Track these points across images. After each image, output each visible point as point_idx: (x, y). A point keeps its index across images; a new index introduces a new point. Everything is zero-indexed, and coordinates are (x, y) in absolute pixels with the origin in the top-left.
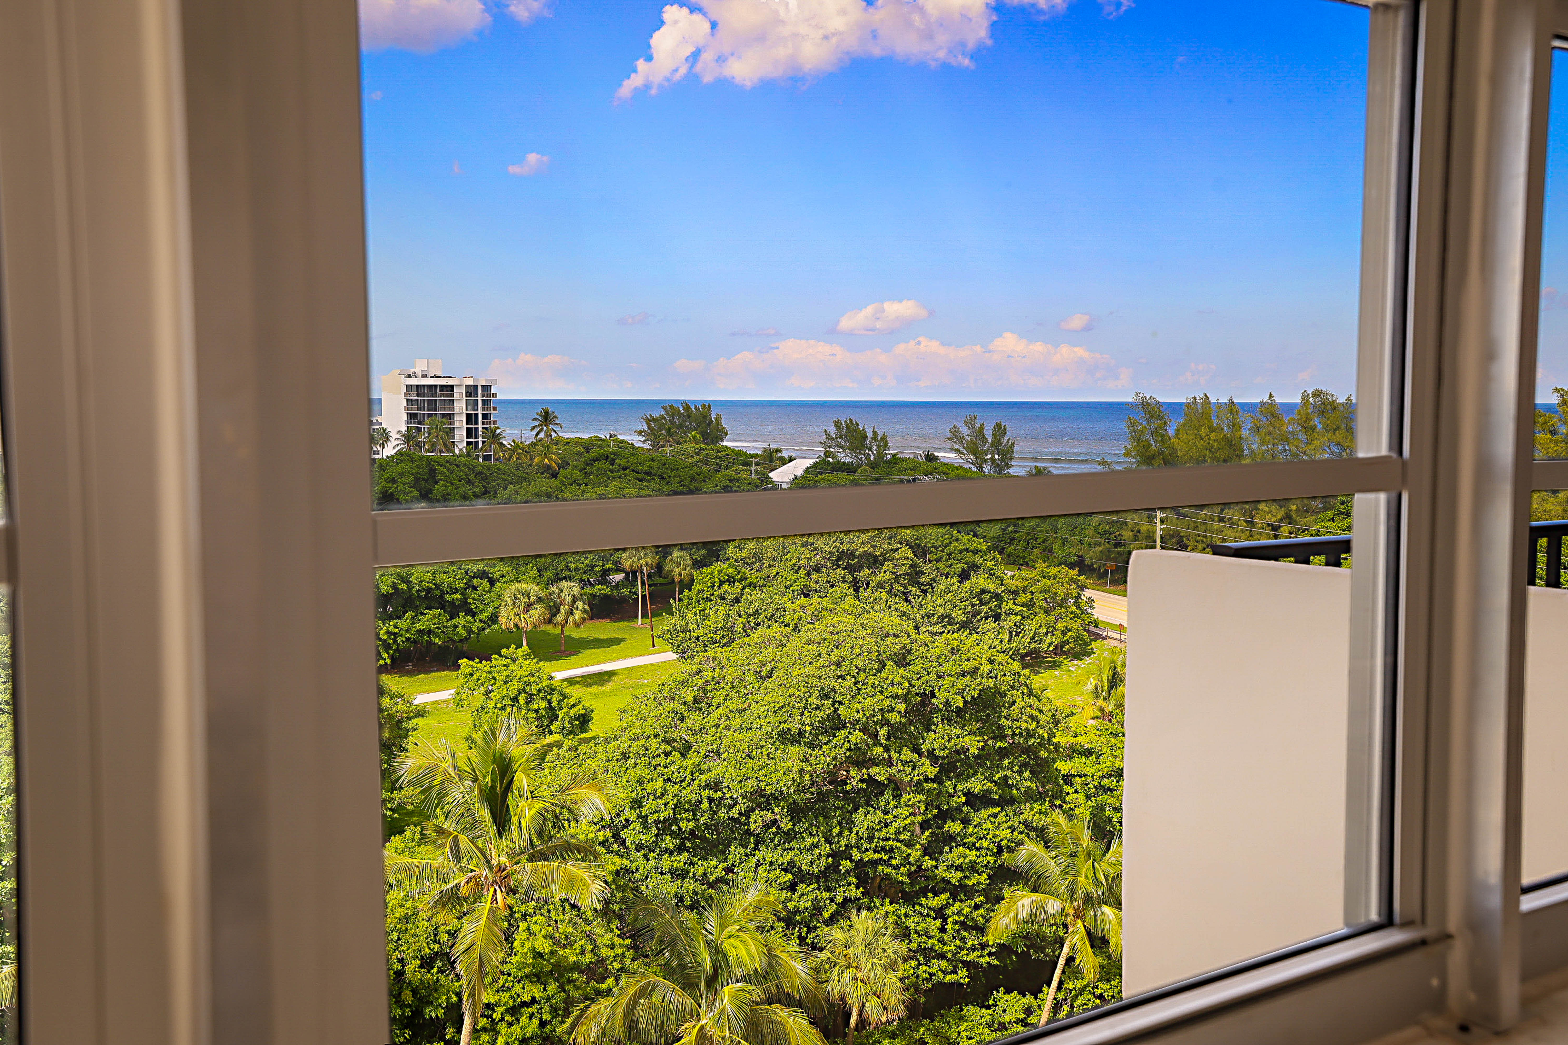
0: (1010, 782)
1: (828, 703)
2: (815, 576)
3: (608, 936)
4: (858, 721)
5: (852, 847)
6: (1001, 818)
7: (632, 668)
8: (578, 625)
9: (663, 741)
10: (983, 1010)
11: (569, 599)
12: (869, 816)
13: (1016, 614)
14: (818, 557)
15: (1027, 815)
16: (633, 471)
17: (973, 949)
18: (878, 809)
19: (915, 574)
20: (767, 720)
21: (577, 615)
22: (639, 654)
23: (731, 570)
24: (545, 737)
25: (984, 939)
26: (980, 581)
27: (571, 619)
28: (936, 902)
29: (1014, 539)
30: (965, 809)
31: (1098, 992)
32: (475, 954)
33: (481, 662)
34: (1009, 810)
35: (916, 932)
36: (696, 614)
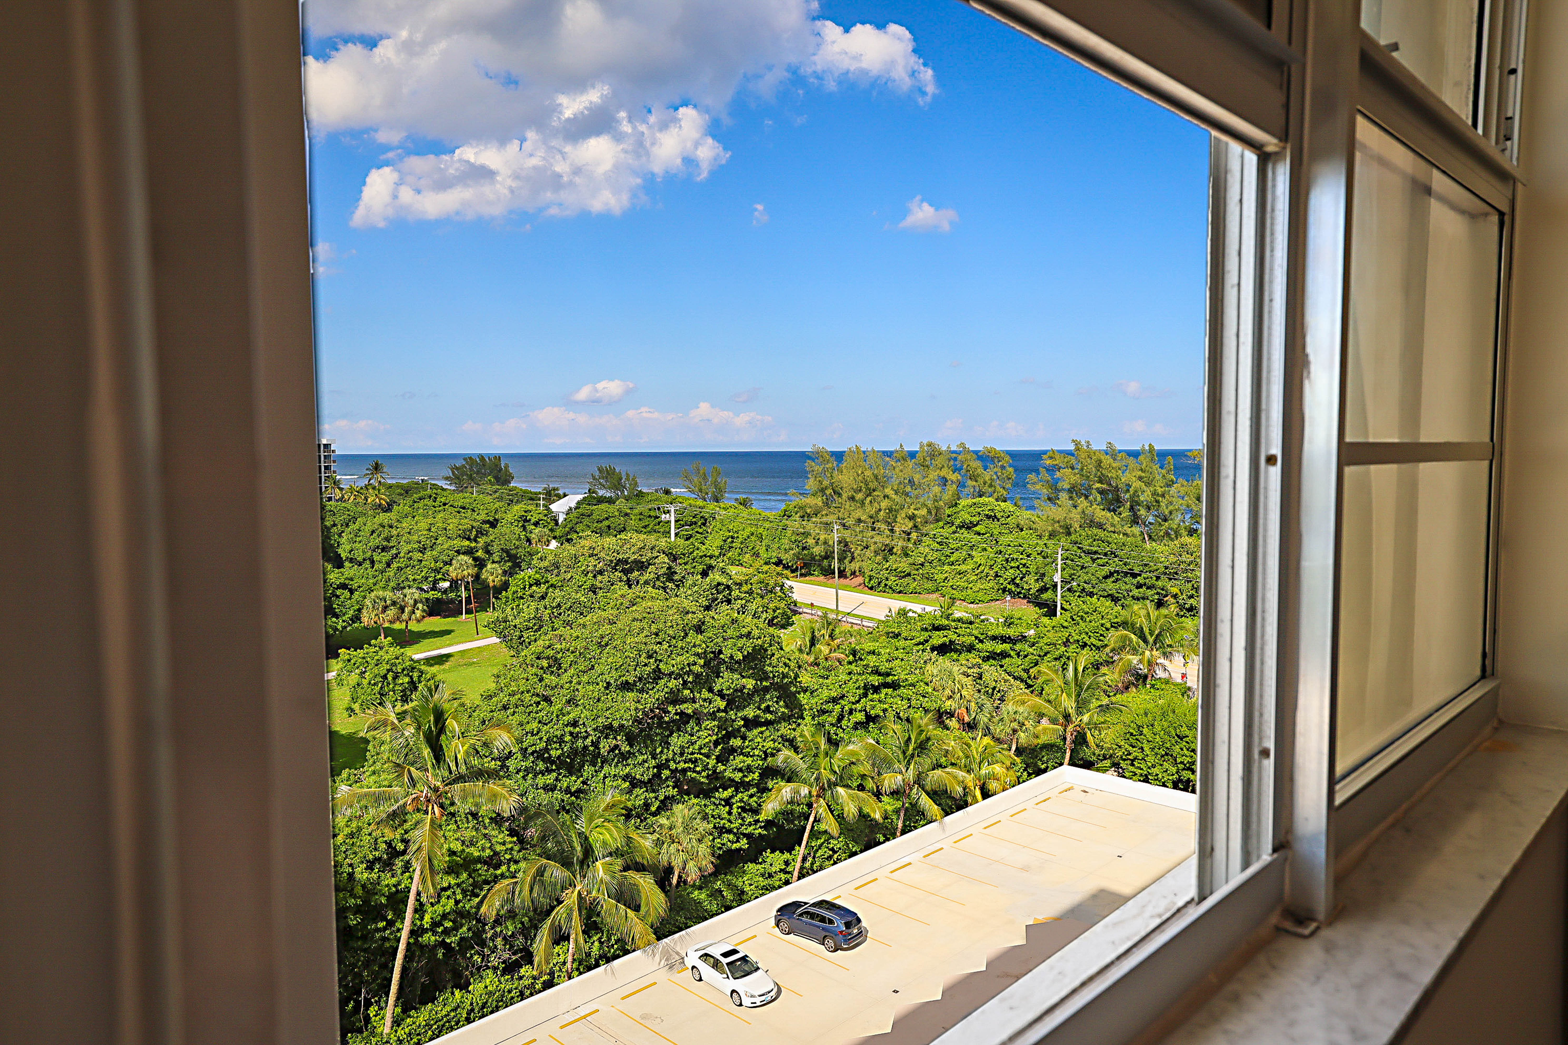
0: (772, 709)
1: (652, 661)
2: (599, 578)
3: (501, 836)
4: (673, 672)
5: (669, 761)
6: (767, 733)
7: (464, 651)
8: (418, 621)
9: (533, 695)
10: (758, 866)
11: (412, 602)
12: (681, 738)
13: (741, 599)
14: (601, 564)
15: (783, 731)
16: (451, 506)
17: (750, 824)
18: (686, 733)
19: (670, 574)
20: (610, 675)
21: (418, 613)
22: (468, 640)
23: (538, 576)
24: (408, 703)
25: (757, 817)
26: (716, 577)
27: (413, 617)
28: (726, 794)
29: (732, 547)
30: (743, 729)
31: (831, 846)
32: (424, 852)
33: (356, 650)
34: (771, 728)
35: (713, 816)
36: (513, 609)
